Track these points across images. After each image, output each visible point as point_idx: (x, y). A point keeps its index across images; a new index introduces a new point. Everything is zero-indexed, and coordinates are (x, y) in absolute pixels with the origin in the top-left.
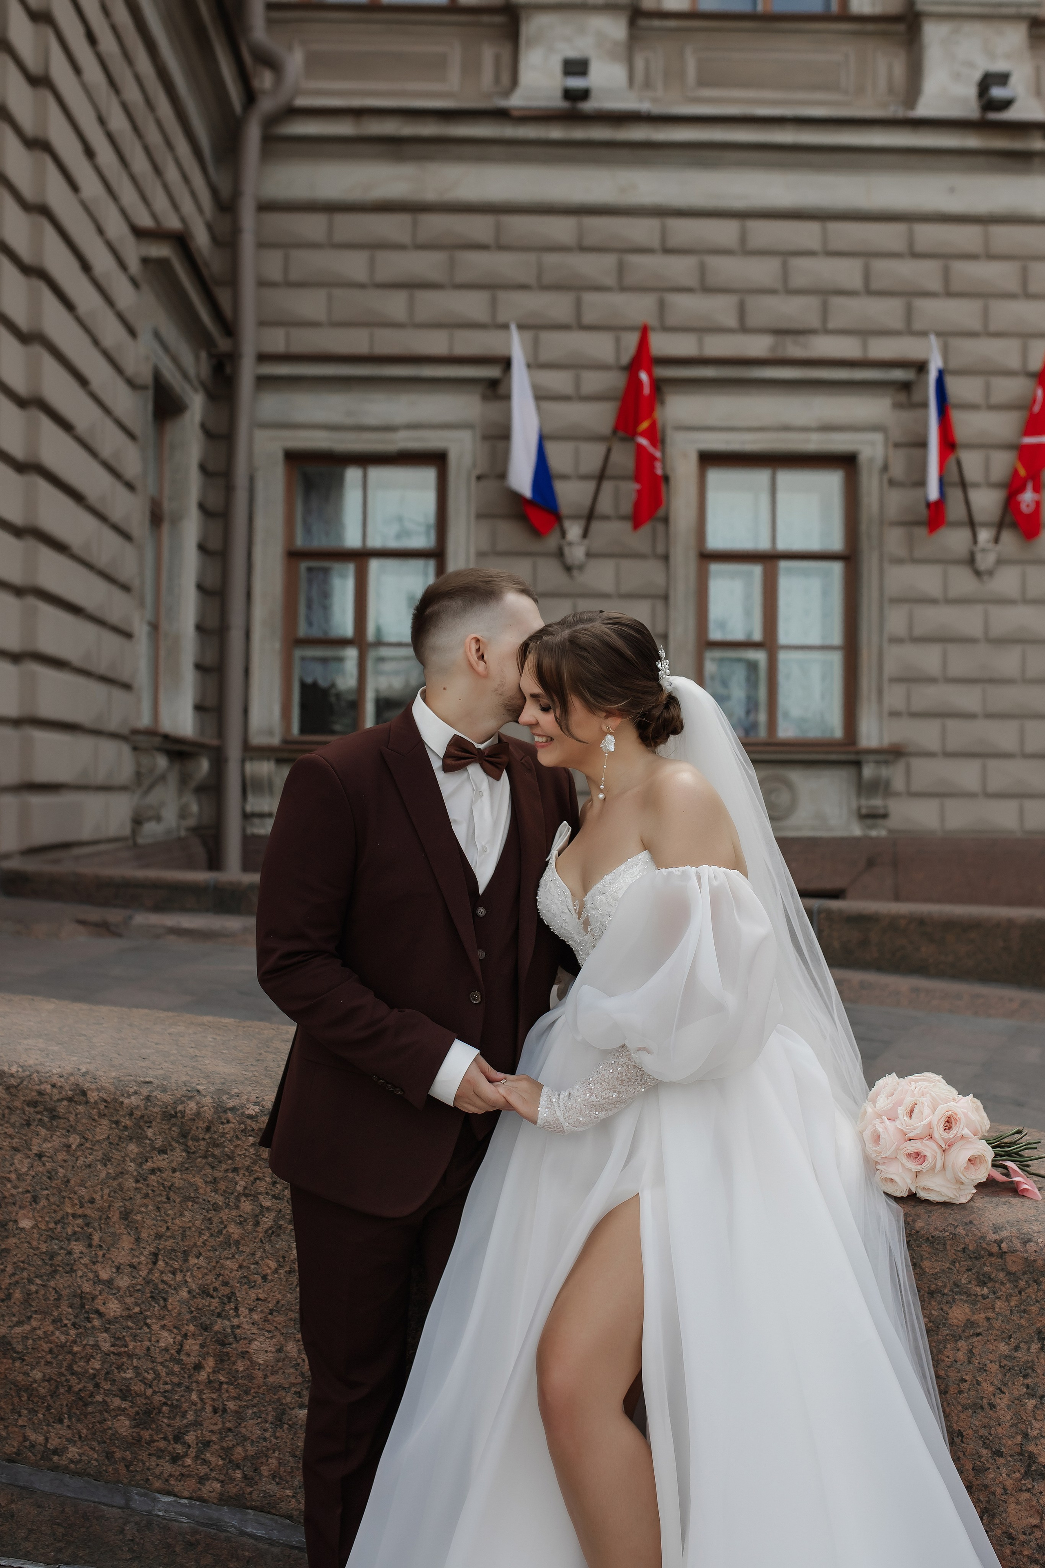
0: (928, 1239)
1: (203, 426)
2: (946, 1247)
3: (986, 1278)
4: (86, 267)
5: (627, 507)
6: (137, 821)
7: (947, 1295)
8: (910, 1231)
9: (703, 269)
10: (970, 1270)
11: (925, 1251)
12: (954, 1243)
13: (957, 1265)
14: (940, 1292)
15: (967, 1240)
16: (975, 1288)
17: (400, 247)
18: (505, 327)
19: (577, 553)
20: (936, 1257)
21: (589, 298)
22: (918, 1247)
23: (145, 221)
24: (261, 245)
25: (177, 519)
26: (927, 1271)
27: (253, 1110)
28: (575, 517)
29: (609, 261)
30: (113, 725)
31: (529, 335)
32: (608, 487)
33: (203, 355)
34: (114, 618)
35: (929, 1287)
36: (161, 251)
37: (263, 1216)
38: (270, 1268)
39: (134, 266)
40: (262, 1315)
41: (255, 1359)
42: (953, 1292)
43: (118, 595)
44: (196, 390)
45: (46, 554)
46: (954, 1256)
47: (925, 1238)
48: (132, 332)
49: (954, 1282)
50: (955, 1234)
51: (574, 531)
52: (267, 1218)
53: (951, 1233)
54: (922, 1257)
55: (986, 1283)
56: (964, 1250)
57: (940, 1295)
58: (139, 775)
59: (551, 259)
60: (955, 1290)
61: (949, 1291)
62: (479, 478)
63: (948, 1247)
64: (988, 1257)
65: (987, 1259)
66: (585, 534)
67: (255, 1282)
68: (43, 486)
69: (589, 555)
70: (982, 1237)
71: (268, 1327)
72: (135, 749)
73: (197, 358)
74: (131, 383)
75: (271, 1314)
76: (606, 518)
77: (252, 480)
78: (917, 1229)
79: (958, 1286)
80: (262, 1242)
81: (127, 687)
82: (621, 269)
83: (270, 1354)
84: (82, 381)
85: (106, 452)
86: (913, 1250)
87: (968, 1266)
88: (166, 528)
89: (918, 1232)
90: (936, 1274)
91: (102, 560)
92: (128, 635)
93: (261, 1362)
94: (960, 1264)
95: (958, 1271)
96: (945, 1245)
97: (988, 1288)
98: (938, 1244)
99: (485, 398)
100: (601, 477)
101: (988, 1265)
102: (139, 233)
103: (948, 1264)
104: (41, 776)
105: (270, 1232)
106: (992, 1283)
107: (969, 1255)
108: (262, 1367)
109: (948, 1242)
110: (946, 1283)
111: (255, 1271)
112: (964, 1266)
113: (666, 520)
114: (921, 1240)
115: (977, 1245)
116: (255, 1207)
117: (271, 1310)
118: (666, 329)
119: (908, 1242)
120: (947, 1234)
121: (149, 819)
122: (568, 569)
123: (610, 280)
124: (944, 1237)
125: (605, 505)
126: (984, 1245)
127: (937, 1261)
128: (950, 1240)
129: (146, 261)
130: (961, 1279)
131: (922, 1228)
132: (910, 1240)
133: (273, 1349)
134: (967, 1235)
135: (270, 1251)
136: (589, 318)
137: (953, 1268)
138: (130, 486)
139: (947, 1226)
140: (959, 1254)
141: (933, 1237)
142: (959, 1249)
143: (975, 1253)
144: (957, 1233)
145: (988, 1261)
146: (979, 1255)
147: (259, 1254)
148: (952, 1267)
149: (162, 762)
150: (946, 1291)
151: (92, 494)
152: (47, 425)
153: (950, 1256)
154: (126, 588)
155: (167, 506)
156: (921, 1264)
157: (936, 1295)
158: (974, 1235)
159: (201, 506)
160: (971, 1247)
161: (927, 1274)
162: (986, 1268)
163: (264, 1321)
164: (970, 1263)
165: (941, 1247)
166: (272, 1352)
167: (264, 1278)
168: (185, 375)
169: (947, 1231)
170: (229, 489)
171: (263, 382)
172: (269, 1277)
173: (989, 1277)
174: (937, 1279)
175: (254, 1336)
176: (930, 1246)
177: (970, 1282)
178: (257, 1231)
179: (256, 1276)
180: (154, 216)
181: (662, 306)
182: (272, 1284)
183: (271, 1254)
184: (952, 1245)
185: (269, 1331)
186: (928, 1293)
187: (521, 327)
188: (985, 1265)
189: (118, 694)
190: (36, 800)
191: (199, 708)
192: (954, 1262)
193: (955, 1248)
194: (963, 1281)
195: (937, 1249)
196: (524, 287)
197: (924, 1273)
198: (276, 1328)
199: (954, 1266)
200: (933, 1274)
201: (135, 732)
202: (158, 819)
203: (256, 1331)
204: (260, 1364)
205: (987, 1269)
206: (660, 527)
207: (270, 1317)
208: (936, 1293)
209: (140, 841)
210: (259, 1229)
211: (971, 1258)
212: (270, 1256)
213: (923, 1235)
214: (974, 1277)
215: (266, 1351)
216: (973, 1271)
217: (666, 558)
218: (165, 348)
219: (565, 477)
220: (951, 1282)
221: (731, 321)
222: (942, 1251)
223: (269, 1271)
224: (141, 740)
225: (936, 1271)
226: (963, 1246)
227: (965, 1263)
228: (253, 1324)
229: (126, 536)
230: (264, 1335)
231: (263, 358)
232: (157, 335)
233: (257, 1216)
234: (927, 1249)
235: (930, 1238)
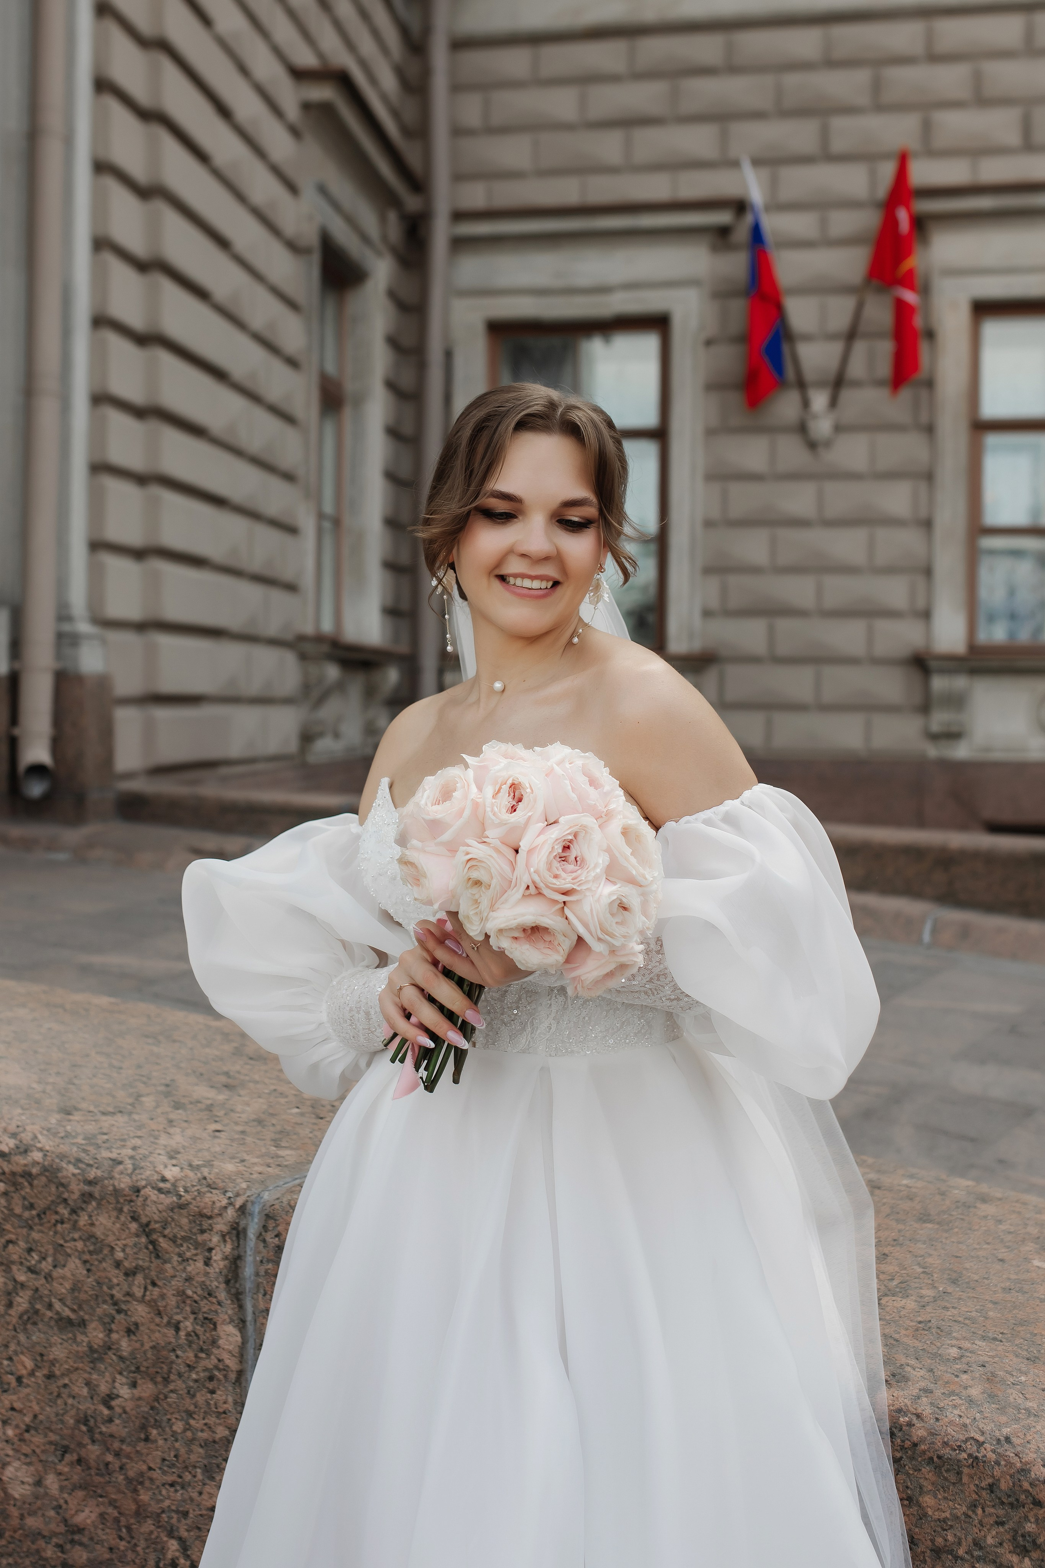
0: (931, 1459)
1: (392, 294)
2: (961, 1479)
3: (1028, 1542)
4: (224, 111)
5: (884, 368)
6: (307, 738)
7: (962, 1559)
8: (903, 1441)
9: (978, 78)
10: (1002, 1524)
11: (927, 1479)
12: (975, 1474)
13: (979, 1511)
14: (951, 1552)
15: (997, 1472)
16: (1009, 1556)
17: (614, 78)
18: (735, 164)
19: (822, 427)
20: (945, 1491)
21: (839, 123)
22: (915, 1471)
23: (306, 59)
24: (457, 88)
25: (359, 401)
26: (930, 1513)
27: (7, 1144)
28: (821, 384)
29: (862, 77)
30: (272, 629)
31: (765, 172)
32: (860, 348)
33: (392, 217)
34: (272, 509)
35: (932, 1541)
36: (323, 93)
37: (17, 1294)
38: (25, 1367)
39: (292, 112)
40: (18, 1431)
41: (10, 1491)
42: (972, 1556)
43: (276, 484)
44: (379, 254)
45: (172, 436)
46: (974, 1496)
47: (926, 1457)
48: (292, 188)
49: (974, 1540)
50: (977, 1458)
51: (819, 400)
52: (21, 1297)
53: (970, 1455)
54: (921, 1488)
55: (1027, 1551)
56: (991, 1488)
57: (950, 1557)
58: (306, 688)
59: (791, 80)
60: (976, 1553)
61: (966, 1553)
62: (709, 343)
63: (965, 1479)
64: (1032, 1506)
65: (1031, 1509)
66: (833, 403)
67: (9, 1384)
68: (166, 358)
69: (839, 429)
70: (1023, 1470)
71: (26, 1449)
72: (303, 657)
73: (383, 219)
74: (294, 247)
75: (27, 1431)
76: (857, 384)
77: (449, 355)
78: (915, 1439)
79: (981, 1548)
80: (15, 1330)
81: (291, 587)
82: (877, 86)
83: (27, 1487)
84: (222, 242)
85: (257, 322)
86: (908, 1474)
87: (997, 1517)
88: (347, 412)
89: (915, 1445)
90: (945, 1520)
91: (254, 444)
92: (292, 530)
93: (17, 1496)
94: (984, 1511)
95: (981, 1523)
96: (959, 1473)
97: (1031, 1559)
98: (948, 1471)
99: (715, 249)
100: (851, 335)
101: (1033, 1520)
102: (299, 74)
103: (964, 1508)
104: (168, 685)
105: (25, 1317)
106: (1038, 1552)
107: (1000, 1499)
108: (19, 1504)
109: (966, 1470)
110: (960, 1539)
111: (8, 1369)
112: (990, 1515)
113: (930, 384)
114: (920, 1459)
115: (1014, 1484)
116: (8, 1282)
117: (27, 1426)
118: (931, 153)
119: (896, 1461)
120: (964, 1455)
121: (321, 735)
122: (812, 445)
123: (863, 100)
124: (959, 1461)
125: (857, 368)
126: (1026, 1485)
127: (945, 1498)
128: (968, 1467)
129: (307, 107)
130: (985, 1537)
131: (922, 1440)
132: (901, 1458)
133: (30, 1480)
134: (998, 1463)
135: (26, 1345)
136: (838, 145)
137: (973, 1516)
138: (292, 363)
139: (967, 1440)
140: (984, 1493)
141: (939, 1457)
142: (983, 1484)
143: (1009, 1496)
144: (980, 1455)
145: (1032, 1513)
146: (1017, 1500)
147: (13, 1347)
148: (970, 1513)
149: (332, 672)
150: (961, 1552)
151: (237, 370)
152: (170, 290)
153: (967, 1494)
154: (288, 477)
155: (350, 387)
156: (921, 1499)
157: (944, 1556)
158: (1010, 1464)
159: (391, 385)
160: (1003, 1485)
161: (929, 1519)
162: (1029, 1524)
163: (20, 1440)
164: (1001, 1512)
165: (953, 1478)
166: (29, 1485)
167: (19, 1379)
168: (365, 238)
169: (965, 1451)
170: (421, 366)
171: (459, 244)
172: (25, 1380)
173: (1034, 1542)
174: (946, 1530)
175: (8, 1459)
176: (935, 1473)
177: (1001, 1544)
178: (10, 1315)
179: (10, 1376)
180: (320, 55)
181: (927, 127)
182: (27, 1390)
183: (26, 1348)
184: (971, 1477)
185: (26, 1455)
186: (931, 1550)
187: (757, 162)
188: (1026, 1518)
189: (277, 596)
190: (163, 714)
191: (392, 612)
192: (975, 1506)
193: (977, 1482)
194: (990, 1541)
195: (946, 1479)
196: (758, 115)
197: (925, 1515)
198: (34, 1451)
199: (974, 1512)
200: (939, 1520)
201: (302, 638)
202: (337, 735)
203: (11, 1453)
204: (15, 1499)
205: (1030, 1527)
206: (924, 393)
207: (27, 1436)
208: (944, 1552)
209: (312, 759)
210: (12, 1312)
211: (1003, 1503)
212: (25, 1351)
213: (924, 1452)
214: (1008, 1537)
215: (23, 1483)
216: (1007, 1527)
217: (930, 430)
218: (336, 205)
219: (808, 338)
220: (970, 1538)
221: (1013, 138)
222: (954, 1484)
223: (24, 1372)
224: (309, 648)
225: (944, 1515)
226: (990, 1481)
227: (992, 1510)
228: (7, 1441)
229: (288, 418)
230: (19, 1459)
231: (459, 216)
232: (323, 190)
233: (9, 1294)
234: (930, 1476)
235: (935, 1459)
